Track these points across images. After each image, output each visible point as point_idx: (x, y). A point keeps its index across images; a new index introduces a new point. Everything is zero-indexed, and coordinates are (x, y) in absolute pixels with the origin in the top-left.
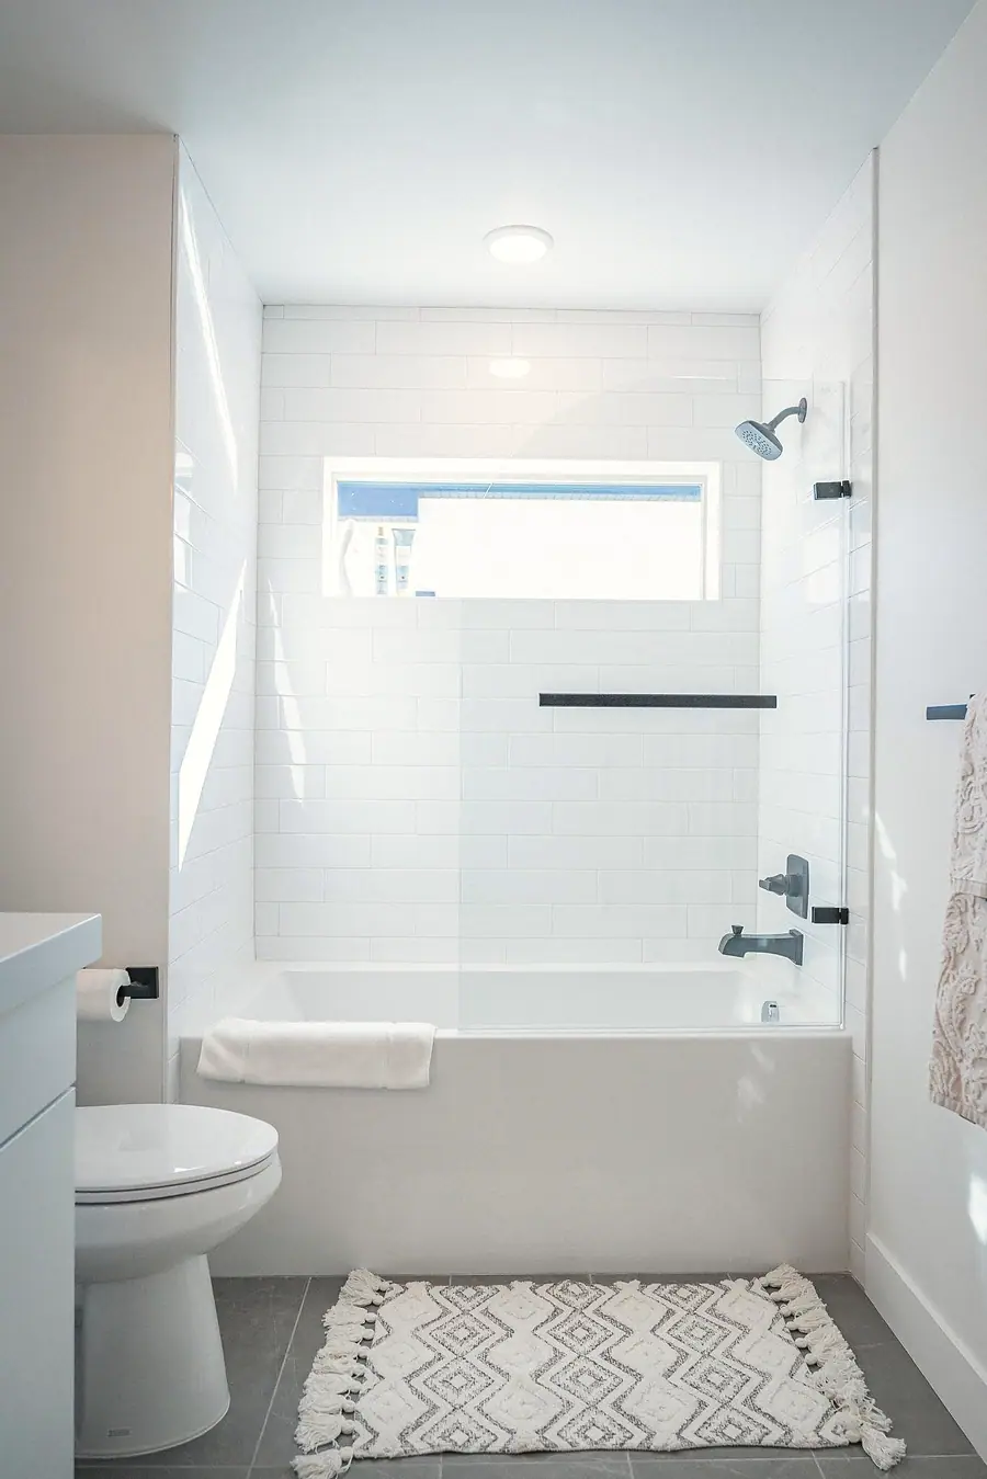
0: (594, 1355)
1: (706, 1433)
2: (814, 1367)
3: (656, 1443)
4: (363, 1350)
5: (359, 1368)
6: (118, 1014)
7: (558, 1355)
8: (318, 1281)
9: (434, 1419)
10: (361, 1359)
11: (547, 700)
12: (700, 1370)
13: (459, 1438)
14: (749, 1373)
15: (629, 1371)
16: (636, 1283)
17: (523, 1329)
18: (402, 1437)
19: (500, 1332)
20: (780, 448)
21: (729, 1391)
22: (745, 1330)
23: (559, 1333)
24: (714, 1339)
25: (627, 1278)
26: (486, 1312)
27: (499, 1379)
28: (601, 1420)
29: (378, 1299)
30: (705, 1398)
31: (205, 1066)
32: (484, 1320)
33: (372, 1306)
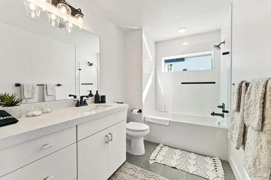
0: (185, 160)
1: (197, 173)
2: (216, 171)
3: (189, 172)
4: (159, 152)
5: (158, 153)
6: (138, 114)
7: (181, 159)
8: (157, 144)
9: (164, 161)
10: (159, 153)
11: (182, 83)
12: (199, 166)
13: (166, 164)
14: (206, 168)
15: (189, 163)
16: (194, 153)
17: (177, 155)
18: (160, 161)
19: (175, 154)
20: (220, 48)
21: (202, 170)
22: (208, 163)
23: (182, 156)
24: (202, 163)
25: (193, 153)
26: (174, 152)
27: (173, 159)
28: (183, 167)
29: (162, 147)
30: (198, 170)
31: (146, 120)
32: (173, 152)
33: (162, 148)
